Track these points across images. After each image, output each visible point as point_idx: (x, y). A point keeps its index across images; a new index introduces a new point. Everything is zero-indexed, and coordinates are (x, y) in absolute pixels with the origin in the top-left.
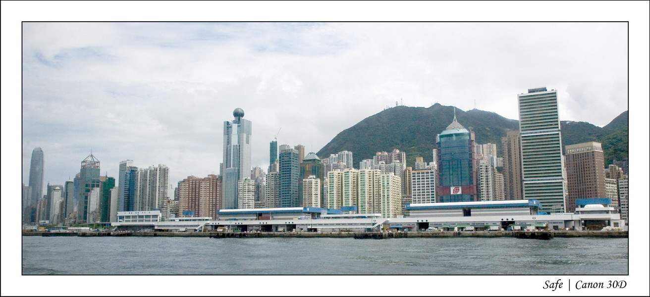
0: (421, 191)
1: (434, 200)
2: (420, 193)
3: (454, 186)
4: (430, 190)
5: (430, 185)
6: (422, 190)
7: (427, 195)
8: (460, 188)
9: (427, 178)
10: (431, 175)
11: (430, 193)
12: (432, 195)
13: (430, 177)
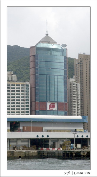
0: (16, 105)
1: (28, 112)
2: (14, 106)
3: (50, 102)
4: (25, 105)
5: (25, 99)
6: (17, 103)
7: (22, 109)
8: (56, 105)
9: (22, 91)
10: (26, 88)
11: (25, 108)
12: (27, 109)
13: (25, 90)
